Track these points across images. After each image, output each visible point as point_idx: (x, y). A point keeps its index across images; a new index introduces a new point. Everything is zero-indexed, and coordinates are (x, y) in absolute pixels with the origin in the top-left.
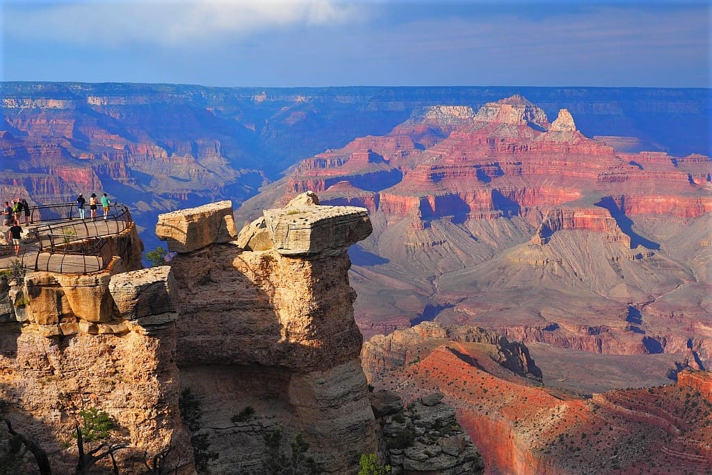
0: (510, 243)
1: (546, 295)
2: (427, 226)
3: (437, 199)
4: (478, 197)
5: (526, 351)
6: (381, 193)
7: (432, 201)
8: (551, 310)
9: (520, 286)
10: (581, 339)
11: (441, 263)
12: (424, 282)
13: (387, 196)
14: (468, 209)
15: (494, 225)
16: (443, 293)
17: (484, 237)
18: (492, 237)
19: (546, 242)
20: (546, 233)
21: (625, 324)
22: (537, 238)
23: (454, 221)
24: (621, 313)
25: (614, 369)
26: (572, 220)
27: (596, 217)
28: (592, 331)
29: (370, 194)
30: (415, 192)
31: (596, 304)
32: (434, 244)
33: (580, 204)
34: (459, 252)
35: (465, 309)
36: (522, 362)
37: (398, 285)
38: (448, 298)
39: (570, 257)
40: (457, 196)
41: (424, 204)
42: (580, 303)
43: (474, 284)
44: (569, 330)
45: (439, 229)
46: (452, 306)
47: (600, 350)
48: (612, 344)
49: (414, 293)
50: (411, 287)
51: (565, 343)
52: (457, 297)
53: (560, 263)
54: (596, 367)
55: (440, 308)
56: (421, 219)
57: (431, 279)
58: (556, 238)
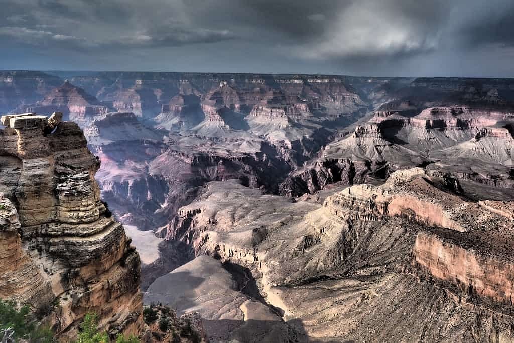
0: (462, 140)
1: (475, 162)
2: (428, 131)
3: (433, 121)
4: (451, 122)
5: (458, 182)
6: (411, 118)
7: (431, 122)
8: (476, 167)
9: (464, 157)
10: (488, 180)
11: (432, 146)
12: (424, 153)
13: (413, 119)
14: (446, 126)
15: (456, 132)
16: (431, 157)
17: (452, 137)
18: (455, 137)
19: (478, 141)
20: (478, 137)
21: (508, 176)
22: (474, 139)
23: (439, 130)
24: (507, 171)
25: (500, 193)
26: (490, 133)
27: (502, 132)
28: (492, 177)
29: (407, 118)
30: (425, 118)
31: (496, 167)
32: (430, 138)
33: (496, 126)
34: (440, 142)
35: (439, 164)
36: (456, 186)
37: (414, 153)
38: (433, 159)
39: (488, 147)
40: (442, 120)
41: (428, 123)
42: (489, 166)
43: (445, 155)
44: (483, 176)
45: (433, 133)
46: (434, 163)
47: (495, 185)
48: (501, 183)
49: (419, 156)
50: (418, 154)
51: (480, 181)
52: (436, 159)
53: (483, 149)
54: (492, 191)
55: (429, 163)
56: (426, 128)
57: (427, 151)
58: (483, 139)
